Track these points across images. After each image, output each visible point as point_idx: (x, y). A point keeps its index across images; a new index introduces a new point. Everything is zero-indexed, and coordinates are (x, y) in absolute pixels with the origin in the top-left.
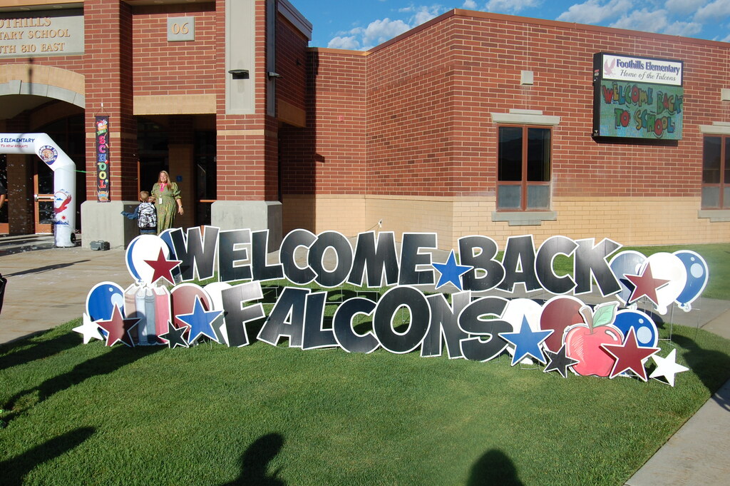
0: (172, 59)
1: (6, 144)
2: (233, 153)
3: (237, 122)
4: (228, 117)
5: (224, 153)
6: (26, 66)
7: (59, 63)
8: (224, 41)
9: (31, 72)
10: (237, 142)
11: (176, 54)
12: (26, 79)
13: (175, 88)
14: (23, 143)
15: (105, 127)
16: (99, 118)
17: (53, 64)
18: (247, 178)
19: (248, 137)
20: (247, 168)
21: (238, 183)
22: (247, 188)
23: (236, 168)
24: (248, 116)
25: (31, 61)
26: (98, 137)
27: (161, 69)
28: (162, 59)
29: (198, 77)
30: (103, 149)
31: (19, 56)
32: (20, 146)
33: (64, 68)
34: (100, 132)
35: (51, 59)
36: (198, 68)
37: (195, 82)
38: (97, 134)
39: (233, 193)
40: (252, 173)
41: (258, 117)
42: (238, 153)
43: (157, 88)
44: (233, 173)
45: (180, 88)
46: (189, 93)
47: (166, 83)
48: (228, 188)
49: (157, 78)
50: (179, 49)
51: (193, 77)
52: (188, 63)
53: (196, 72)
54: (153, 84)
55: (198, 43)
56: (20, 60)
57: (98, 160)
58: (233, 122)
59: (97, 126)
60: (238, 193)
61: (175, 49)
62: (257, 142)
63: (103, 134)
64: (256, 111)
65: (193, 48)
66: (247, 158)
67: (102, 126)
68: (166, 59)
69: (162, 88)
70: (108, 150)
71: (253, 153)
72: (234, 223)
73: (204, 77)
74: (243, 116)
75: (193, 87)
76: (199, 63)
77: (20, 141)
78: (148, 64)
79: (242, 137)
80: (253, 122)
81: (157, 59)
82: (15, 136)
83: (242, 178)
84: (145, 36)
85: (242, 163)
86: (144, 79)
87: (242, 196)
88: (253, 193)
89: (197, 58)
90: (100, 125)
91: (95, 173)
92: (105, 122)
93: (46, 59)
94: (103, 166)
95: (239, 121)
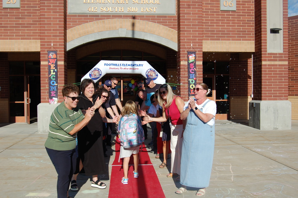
0: (223, 20)
1: (123, 67)
2: (271, 74)
3: (274, 57)
4: (269, 54)
5: (266, 74)
6: (131, 20)
7: (152, 19)
8: (266, 12)
9: (133, 25)
10: (274, 68)
11: (225, 18)
12: (130, 28)
13: (225, 37)
14: (135, 67)
15: (194, 58)
16: (190, 53)
17: (148, 20)
18: (279, 88)
19: (280, 65)
20: (279, 82)
21: (274, 91)
22: (279, 93)
23: (273, 82)
24: (279, 54)
25: (134, 18)
26: (189, 64)
27: (216, 26)
28: (216, 20)
29: (237, 31)
30: (192, 71)
31: (125, 14)
32: (133, 69)
33: (155, 22)
34: (190, 61)
35: (146, 16)
36: (237, 26)
37: (236, 34)
38: (188, 62)
39: (271, 96)
40: (282, 85)
41: (285, 54)
42: (274, 74)
43: (214, 37)
44: (271, 85)
45: (227, 37)
46: (232, 40)
47: (219, 34)
48: (268, 93)
49: (214, 31)
50: (227, 15)
51: (235, 31)
52: (232, 23)
53: (237, 29)
54: (211, 34)
55: (238, 13)
56: (126, 16)
57: (189, 77)
58: (271, 57)
59: (188, 57)
60: (274, 96)
61: (224, 15)
62: (285, 68)
63: (192, 62)
64: (284, 51)
65: (235, 15)
66: (279, 77)
67: (192, 58)
68: (220, 20)
69: (216, 37)
70: (195, 72)
71: (282, 74)
72: (274, 113)
73: (241, 31)
74: (276, 54)
75: (235, 37)
76: (238, 23)
77: (134, 65)
78: (208, 23)
79: (276, 65)
80: (282, 57)
81: (214, 20)
82: (130, 62)
83: (277, 88)
84: (206, 6)
85: (276, 79)
86: (206, 31)
87: (276, 98)
88: (282, 96)
89: (237, 20)
90: (190, 57)
91: (186, 85)
92: (194, 55)
93: (143, 16)
94: (192, 81)
95: (275, 57)
